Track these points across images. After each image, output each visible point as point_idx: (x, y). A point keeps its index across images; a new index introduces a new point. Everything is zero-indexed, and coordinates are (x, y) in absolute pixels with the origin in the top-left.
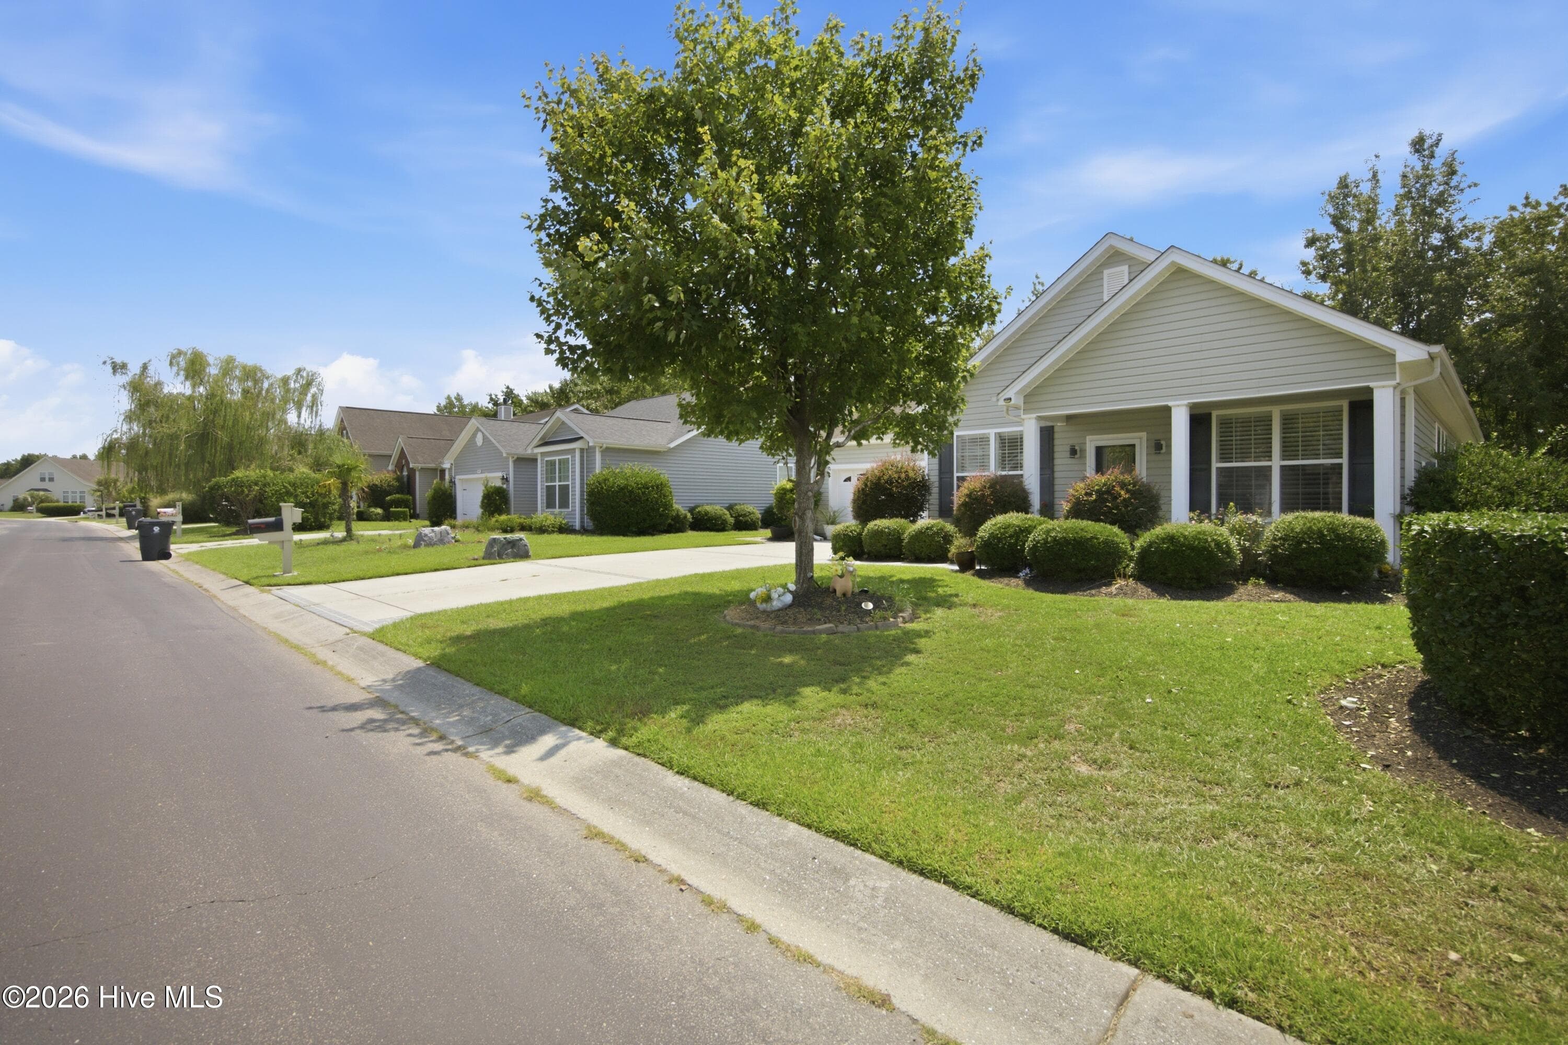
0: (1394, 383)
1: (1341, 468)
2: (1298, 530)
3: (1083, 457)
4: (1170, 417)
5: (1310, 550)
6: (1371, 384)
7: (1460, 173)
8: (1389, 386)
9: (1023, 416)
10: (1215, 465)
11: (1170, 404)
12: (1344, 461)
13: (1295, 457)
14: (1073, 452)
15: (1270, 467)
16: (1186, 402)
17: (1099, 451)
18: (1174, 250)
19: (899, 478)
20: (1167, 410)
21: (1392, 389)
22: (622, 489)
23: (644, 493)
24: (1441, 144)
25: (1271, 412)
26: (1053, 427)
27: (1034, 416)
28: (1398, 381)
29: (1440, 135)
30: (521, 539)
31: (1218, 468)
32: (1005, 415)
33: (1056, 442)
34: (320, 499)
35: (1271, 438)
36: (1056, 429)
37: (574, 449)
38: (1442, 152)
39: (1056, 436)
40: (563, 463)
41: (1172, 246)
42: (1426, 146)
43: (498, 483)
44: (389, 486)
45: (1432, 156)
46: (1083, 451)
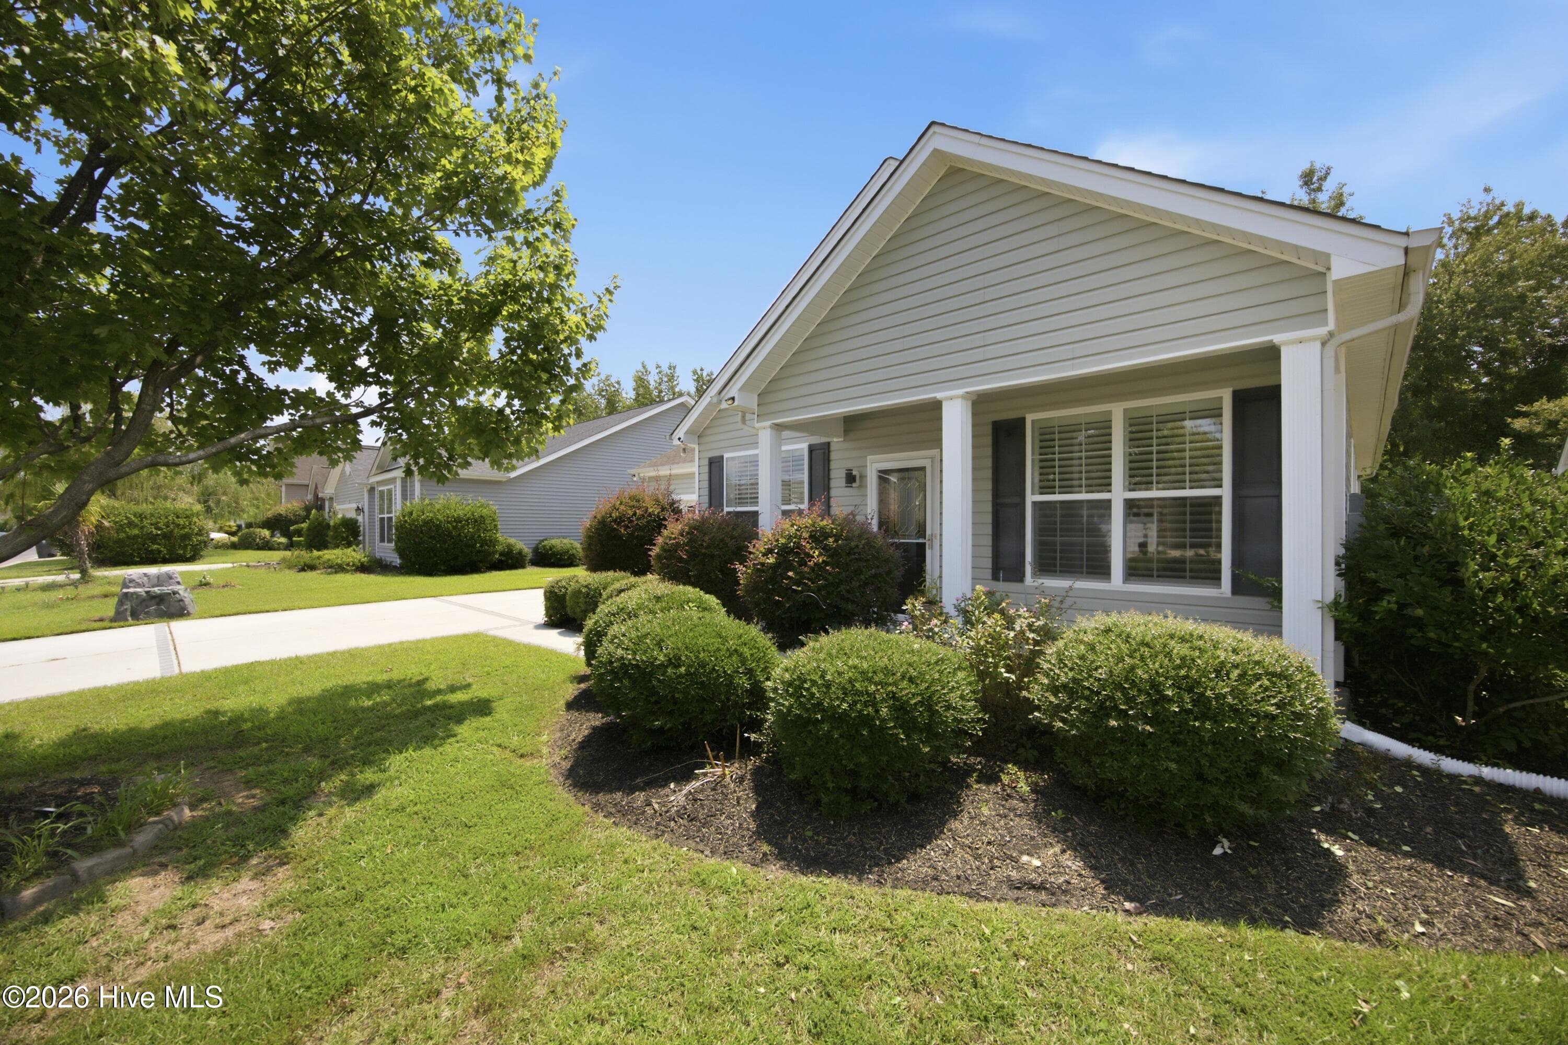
0: (1323, 331)
1: (1220, 505)
2: (1102, 673)
3: (863, 486)
4: (940, 419)
5: (1127, 734)
6: (1277, 338)
7: (1347, 206)
8: (1313, 339)
9: (757, 425)
10: (1031, 498)
11: (939, 396)
12: (1225, 492)
13: (1148, 485)
14: (850, 479)
15: (1109, 501)
16: (961, 391)
17: (883, 476)
18: (934, 129)
19: (635, 514)
20: (936, 406)
21: (1318, 345)
22: (427, 523)
23: (454, 528)
24: (1329, 178)
25: (1110, 412)
26: (828, 444)
27: (769, 423)
28: (1331, 326)
29: (1329, 168)
30: (175, 593)
31: (1034, 503)
32: (740, 425)
33: (833, 465)
34: (176, 530)
35: (1110, 456)
36: (833, 447)
37: (395, 479)
38: (1330, 186)
39: (833, 456)
40: (390, 491)
41: (933, 123)
42: (1315, 179)
43: (352, 515)
44: (295, 515)
45: (1319, 189)
46: (863, 477)
